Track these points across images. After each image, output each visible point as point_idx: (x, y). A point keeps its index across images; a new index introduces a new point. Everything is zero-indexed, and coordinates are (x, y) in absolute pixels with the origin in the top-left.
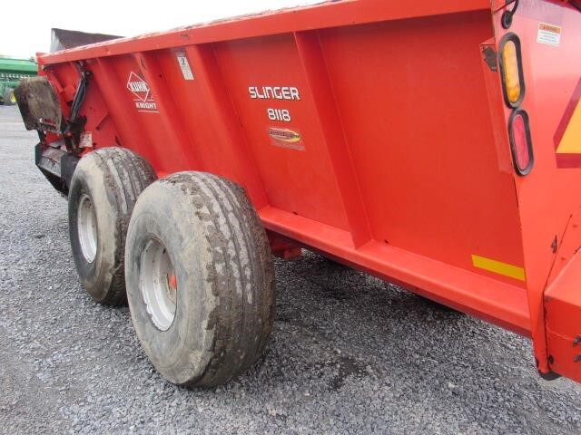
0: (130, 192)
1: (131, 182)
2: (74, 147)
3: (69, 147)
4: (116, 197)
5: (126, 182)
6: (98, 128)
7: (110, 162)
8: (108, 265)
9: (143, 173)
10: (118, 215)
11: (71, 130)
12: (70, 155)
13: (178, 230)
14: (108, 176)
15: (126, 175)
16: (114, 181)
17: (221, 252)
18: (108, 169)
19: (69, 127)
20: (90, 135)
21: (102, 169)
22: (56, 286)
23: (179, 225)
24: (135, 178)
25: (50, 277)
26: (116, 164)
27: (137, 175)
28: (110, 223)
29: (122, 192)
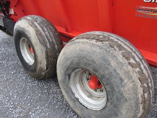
0: (49, 38)
1: (48, 33)
2: (7, 14)
3: (5, 14)
4: (44, 40)
5: (47, 33)
6: (15, 6)
7: (36, 23)
8: (43, 69)
9: (52, 28)
10: (46, 49)
11: (5, 7)
12: (6, 17)
13: (118, 74)
14: (37, 31)
15: (45, 29)
16: (41, 33)
17: (146, 86)
18: (36, 26)
19: (3, 6)
20: (13, 9)
21: (33, 27)
22: (15, 71)
23: (118, 71)
24: (50, 31)
25: (10, 66)
26: (39, 24)
27: (50, 29)
28: (43, 52)
29: (46, 38)
